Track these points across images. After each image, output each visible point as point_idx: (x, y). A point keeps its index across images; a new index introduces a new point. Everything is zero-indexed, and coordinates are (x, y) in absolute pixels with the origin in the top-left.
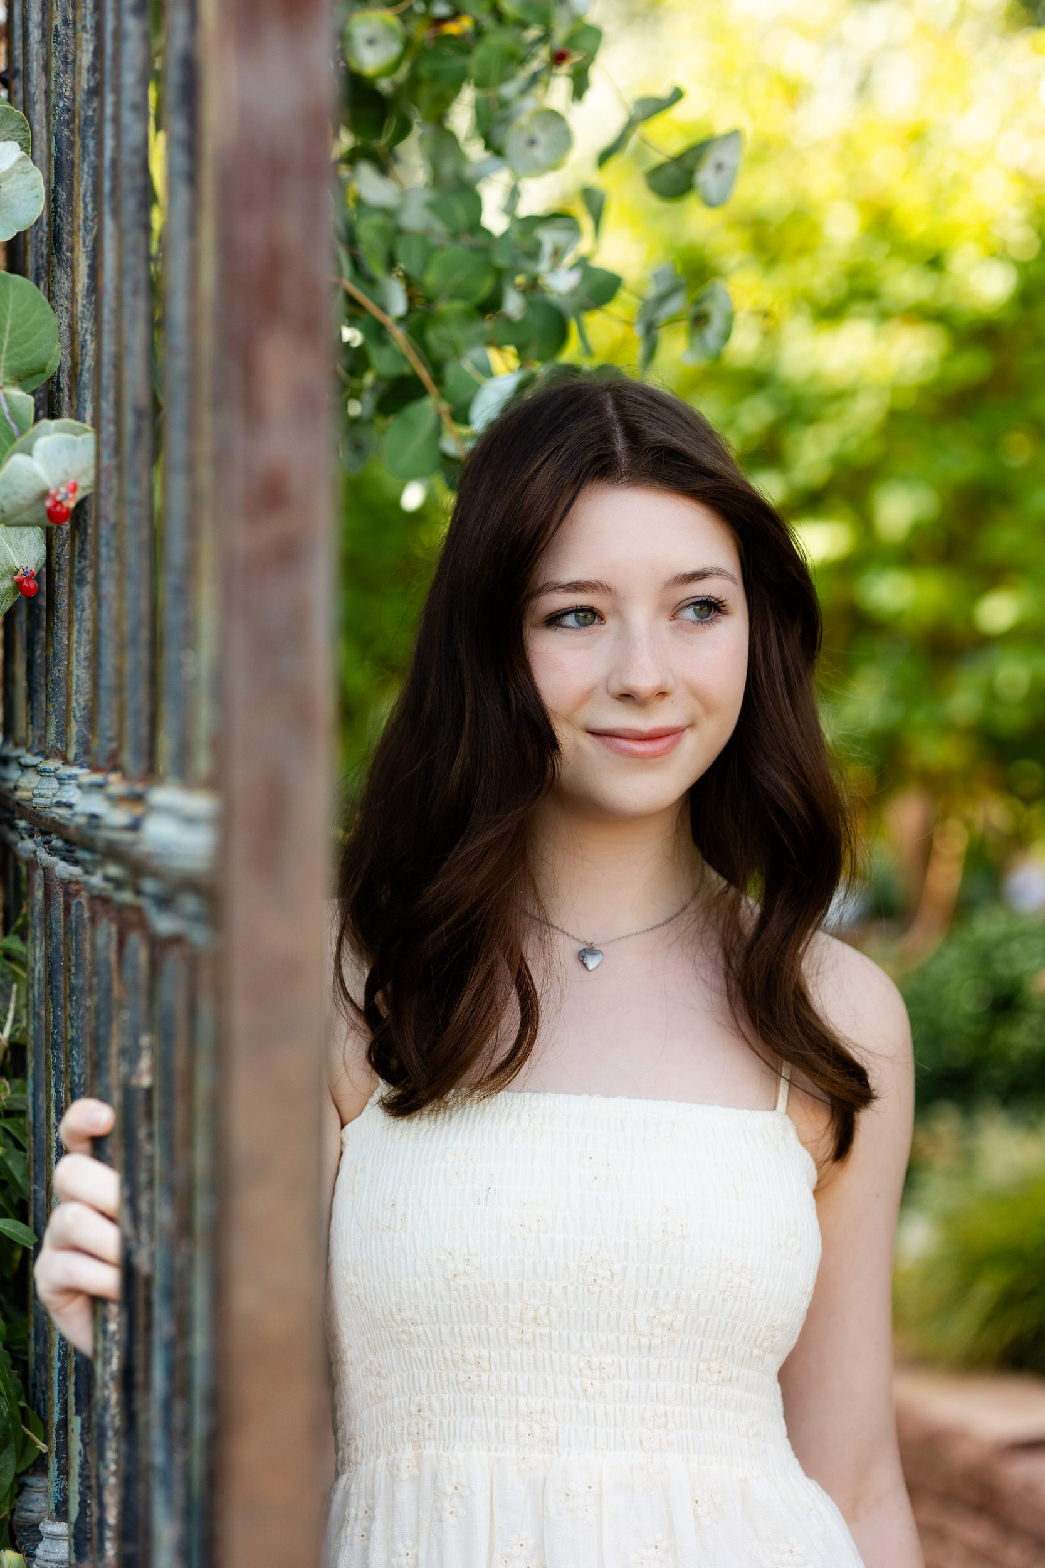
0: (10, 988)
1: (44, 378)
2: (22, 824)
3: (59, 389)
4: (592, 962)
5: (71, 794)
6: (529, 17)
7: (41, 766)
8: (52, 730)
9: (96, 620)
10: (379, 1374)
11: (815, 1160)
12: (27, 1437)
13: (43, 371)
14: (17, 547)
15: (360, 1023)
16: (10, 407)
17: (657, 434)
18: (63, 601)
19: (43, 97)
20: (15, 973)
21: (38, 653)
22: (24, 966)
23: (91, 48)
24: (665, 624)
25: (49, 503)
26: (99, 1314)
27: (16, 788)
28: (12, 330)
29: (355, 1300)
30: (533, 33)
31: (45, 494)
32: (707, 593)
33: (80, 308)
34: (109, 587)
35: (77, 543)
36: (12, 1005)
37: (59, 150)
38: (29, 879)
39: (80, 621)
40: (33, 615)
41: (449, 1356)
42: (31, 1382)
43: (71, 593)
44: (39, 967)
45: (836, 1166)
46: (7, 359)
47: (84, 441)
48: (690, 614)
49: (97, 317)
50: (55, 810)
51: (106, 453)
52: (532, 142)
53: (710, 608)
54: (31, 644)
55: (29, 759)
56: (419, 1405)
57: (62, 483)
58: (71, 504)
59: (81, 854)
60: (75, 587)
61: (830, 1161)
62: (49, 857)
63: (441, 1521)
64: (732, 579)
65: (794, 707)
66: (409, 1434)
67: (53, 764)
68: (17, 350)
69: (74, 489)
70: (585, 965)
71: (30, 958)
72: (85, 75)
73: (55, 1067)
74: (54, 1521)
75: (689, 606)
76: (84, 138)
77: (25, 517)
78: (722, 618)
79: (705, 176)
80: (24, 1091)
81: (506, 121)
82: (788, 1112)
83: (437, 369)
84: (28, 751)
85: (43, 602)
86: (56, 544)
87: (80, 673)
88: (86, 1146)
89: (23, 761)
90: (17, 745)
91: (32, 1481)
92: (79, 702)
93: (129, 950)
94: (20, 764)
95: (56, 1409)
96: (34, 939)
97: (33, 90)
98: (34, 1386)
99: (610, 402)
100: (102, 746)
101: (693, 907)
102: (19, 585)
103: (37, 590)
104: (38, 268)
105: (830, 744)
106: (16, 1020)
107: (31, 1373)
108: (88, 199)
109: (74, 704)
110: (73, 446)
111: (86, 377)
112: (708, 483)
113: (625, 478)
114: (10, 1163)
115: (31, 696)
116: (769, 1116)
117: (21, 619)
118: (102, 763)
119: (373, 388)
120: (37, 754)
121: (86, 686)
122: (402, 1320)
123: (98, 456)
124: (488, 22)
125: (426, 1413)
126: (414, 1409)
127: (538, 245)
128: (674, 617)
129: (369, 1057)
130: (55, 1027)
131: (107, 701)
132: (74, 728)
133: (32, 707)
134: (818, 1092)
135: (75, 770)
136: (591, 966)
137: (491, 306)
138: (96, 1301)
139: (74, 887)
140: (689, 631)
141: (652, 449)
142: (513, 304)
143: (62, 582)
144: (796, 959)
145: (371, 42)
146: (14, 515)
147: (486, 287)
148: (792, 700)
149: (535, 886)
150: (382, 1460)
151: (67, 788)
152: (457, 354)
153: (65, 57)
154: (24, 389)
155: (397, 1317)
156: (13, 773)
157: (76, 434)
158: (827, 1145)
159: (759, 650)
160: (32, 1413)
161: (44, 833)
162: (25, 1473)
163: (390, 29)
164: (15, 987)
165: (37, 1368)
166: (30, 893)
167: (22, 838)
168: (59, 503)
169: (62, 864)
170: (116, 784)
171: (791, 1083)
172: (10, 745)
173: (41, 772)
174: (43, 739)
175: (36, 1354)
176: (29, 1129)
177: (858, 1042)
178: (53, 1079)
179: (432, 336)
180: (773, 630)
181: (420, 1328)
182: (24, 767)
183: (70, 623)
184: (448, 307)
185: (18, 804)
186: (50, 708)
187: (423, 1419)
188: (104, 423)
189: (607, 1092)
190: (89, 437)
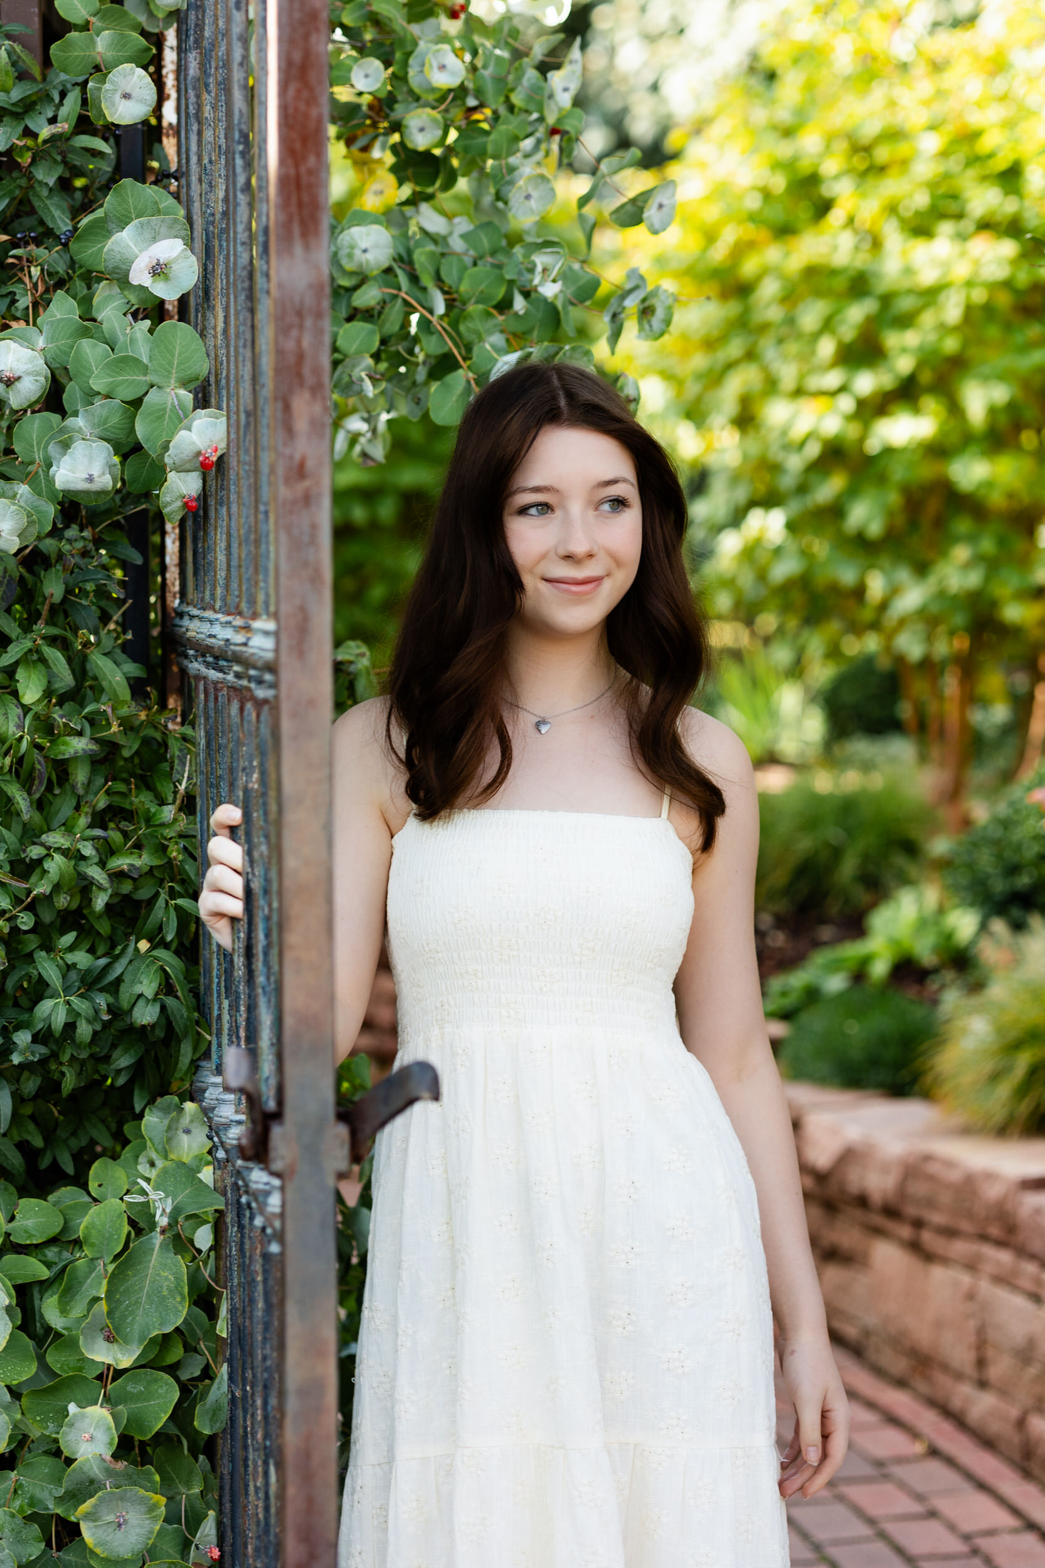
0: (186, 758)
1: (198, 383)
2: (191, 652)
3: (209, 385)
4: (544, 729)
5: (217, 630)
6: (531, 107)
7: (202, 615)
8: (208, 593)
9: (229, 527)
10: (419, 986)
11: (689, 849)
12: (199, 1034)
13: (198, 379)
14: (184, 482)
15: (402, 767)
16: (179, 401)
17: (586, 395)
18: (212, 514)
19: (199, 198)
20: (189, 750)
21: (200, 545)
22: (193, 744)
23: (224, 188)
24: (591, 513)
25: (201, 459)
26: (236, 928)
27: (187, 630)
28: (179, 356)
29: (402, 940)
30: (535, 116)
31: (199, 453)
32: (617, 494)
33: (219, 342)
34: (234, 509)
35: (219, 481)
36: (187, 768)
37: (207, 240)
38: (197, 687)
39: (222, 527)
40: (195, 521)
41: (458, 971)
42: (202, 1002)
43: (216, 509)
44: (203, 742)
45: (705, 855)
46: (176, 372)
47: (221, 422)
48: (606, 507)
49: (228, 346)
50: (208, 639)
51: (233, 431)
52: (528, 197)
53: (619, 503)
54: (195, 540)
55: (195, 612)
56: (442, 1002)
57: (209, 447)
58: (215, 459)
59: (222, 663)
60: (218, 507)
61: (699, 852)
62: (206, 670)
63: (455, 1070)
64: (632, 485)
65: (671, 566)
66: (437, 1021)
67: (209, 614)
68: (182, 367)
69: (216, 450)
70: (539, 731)
71: (198, 737)
72: (220, 203)
73: (212, 799)
74: (215, 1076)
75: (606, 502)
76: (220, 241)
77: (188, 466)
78: (625, 509)
79: (651, 212)
80: (195, 824)
81: (511, 183)
82: (669, 818)
83: (468, 349)
84: (194, 607)
85: (201, 513)
86: (208, 479)
87: (221, 557)
88: (227, 832)
89: (191, 613)
90: (188, 604)
91: (203, 1063)
92: (221, 574)
93: (246, 713)
94: (189, 615)
95: (216, 1007)
96: (199, 725)
97: (192, 194)
98: (204, 1004)
99: (555, 377)
100: (232, 600)
101: (608, 694)
102: (186, 504)
103: (197, 509)
104: (197, 305)
105: (694, 589)
106: (189, 778)
107: (201, 996)
108: (223, 277)
109: (219, 577)
110: (215, 424)
111: (223, 382)
112: (617, 426)
113: (566, 423)
114: (187, 867)
115: (195, 573)
116: (655, 821)
117: (189, 523)
118: (233, 611)
119: (424, 363)
120: (200, 609)
121: (224, 566)
122: (430, 950)
123: (228, 433)
124: (503, 111)
125: (446, 1007)
126: (439, 1005)
127: (534, 265)
128: (596, 509)
129: (406, 791)
130: (212, 774)
131: (234, 573)
132: (219, 591)
133: (197, 579)
134: (690, 803)
135: (219, 616)
136: (543, 732)
137: (504, 305)
138: (233, 920)
139: (220, 685)
140: (607, 518)
141: (583, 405)
142: (519, 304)
143: (212, 502)
144: (673, 721)
145: (422, 130)
146: (181, 466)
147: (501, 293)
148: (669, 561)
149: (510, 681)
150: (421, 1037)
151: (214, 626)
152: (481, 339)
153: (211, 183)
154: (186, 389)
155: (426, 948)
156: (186, 622)
157: (217, 418)
158: (698, 840)
159: (650, 533)
160: (202, 1021)
161: (204, 656)
162: (199, 1059)
163: (434, 120)
164: (189, 757)
165: (205, 993)
166: (197, 696)
167: (192, 662)
168: (208, 458)
169: (213, 671)
170: (238, 622)
171: (672, 798)
172: (185, 605)
173: (201, 619)
174: (202, 599)
175: (204, 984)
176: (198, 844)
177: (716, 772)
178: (211, 806)
179: (462, 328)
180: (657, 517)
181: (440, 954)
182: (192, 617)
183: (216, 528)
184: (473, 308)
185: (188, 639)
186: (206, 580)
187: (444, 1010)
188: (232, 414)
189: (553, 808)
190: (224, 419)
